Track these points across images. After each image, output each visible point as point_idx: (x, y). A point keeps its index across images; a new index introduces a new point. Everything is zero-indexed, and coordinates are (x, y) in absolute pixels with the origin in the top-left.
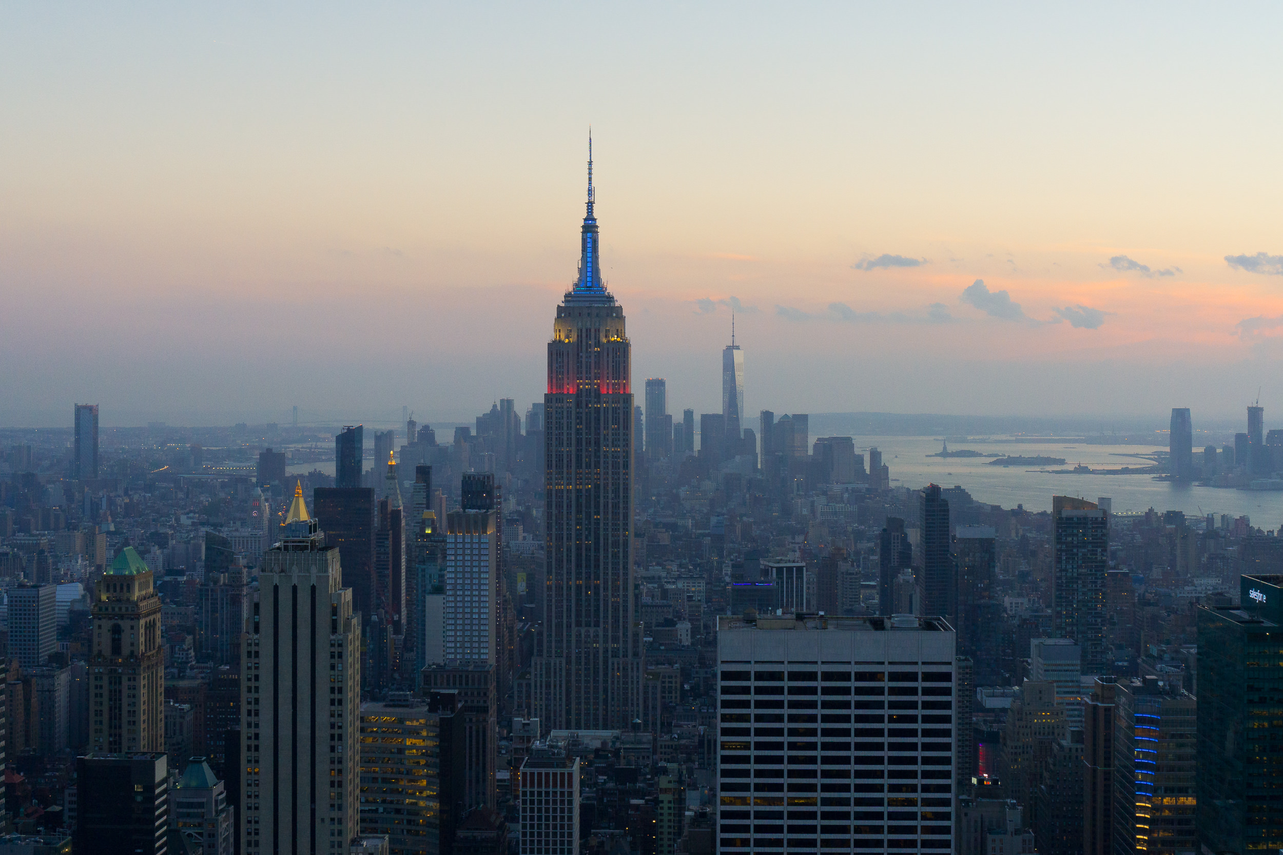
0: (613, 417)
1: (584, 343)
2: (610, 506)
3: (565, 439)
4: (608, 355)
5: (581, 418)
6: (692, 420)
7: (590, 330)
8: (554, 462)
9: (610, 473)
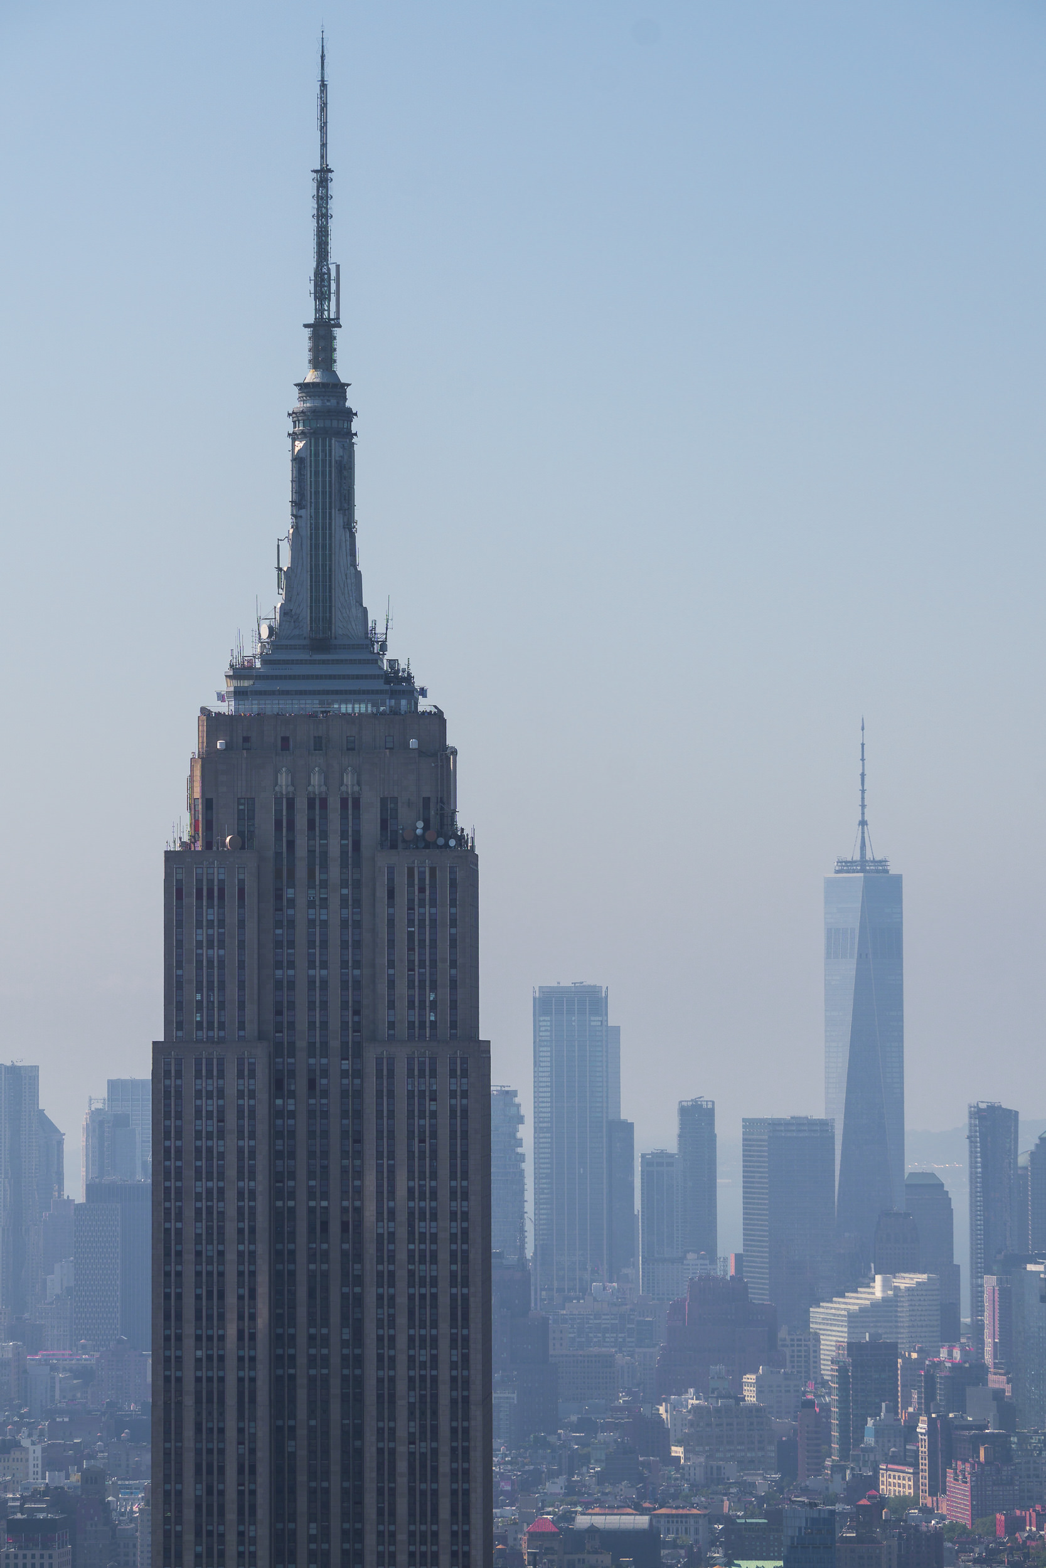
0: (410, 1126)
1: (301, 851)
2: (402, 1466)
3: (231, 1211)
4: (391, 894)
5: (292, 1134)
6: (712, 1139)
7: (324, 802)
8: (189, 1302)
9: (402, 1341)
